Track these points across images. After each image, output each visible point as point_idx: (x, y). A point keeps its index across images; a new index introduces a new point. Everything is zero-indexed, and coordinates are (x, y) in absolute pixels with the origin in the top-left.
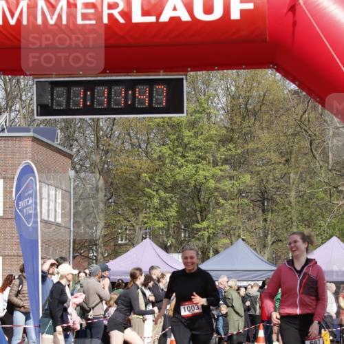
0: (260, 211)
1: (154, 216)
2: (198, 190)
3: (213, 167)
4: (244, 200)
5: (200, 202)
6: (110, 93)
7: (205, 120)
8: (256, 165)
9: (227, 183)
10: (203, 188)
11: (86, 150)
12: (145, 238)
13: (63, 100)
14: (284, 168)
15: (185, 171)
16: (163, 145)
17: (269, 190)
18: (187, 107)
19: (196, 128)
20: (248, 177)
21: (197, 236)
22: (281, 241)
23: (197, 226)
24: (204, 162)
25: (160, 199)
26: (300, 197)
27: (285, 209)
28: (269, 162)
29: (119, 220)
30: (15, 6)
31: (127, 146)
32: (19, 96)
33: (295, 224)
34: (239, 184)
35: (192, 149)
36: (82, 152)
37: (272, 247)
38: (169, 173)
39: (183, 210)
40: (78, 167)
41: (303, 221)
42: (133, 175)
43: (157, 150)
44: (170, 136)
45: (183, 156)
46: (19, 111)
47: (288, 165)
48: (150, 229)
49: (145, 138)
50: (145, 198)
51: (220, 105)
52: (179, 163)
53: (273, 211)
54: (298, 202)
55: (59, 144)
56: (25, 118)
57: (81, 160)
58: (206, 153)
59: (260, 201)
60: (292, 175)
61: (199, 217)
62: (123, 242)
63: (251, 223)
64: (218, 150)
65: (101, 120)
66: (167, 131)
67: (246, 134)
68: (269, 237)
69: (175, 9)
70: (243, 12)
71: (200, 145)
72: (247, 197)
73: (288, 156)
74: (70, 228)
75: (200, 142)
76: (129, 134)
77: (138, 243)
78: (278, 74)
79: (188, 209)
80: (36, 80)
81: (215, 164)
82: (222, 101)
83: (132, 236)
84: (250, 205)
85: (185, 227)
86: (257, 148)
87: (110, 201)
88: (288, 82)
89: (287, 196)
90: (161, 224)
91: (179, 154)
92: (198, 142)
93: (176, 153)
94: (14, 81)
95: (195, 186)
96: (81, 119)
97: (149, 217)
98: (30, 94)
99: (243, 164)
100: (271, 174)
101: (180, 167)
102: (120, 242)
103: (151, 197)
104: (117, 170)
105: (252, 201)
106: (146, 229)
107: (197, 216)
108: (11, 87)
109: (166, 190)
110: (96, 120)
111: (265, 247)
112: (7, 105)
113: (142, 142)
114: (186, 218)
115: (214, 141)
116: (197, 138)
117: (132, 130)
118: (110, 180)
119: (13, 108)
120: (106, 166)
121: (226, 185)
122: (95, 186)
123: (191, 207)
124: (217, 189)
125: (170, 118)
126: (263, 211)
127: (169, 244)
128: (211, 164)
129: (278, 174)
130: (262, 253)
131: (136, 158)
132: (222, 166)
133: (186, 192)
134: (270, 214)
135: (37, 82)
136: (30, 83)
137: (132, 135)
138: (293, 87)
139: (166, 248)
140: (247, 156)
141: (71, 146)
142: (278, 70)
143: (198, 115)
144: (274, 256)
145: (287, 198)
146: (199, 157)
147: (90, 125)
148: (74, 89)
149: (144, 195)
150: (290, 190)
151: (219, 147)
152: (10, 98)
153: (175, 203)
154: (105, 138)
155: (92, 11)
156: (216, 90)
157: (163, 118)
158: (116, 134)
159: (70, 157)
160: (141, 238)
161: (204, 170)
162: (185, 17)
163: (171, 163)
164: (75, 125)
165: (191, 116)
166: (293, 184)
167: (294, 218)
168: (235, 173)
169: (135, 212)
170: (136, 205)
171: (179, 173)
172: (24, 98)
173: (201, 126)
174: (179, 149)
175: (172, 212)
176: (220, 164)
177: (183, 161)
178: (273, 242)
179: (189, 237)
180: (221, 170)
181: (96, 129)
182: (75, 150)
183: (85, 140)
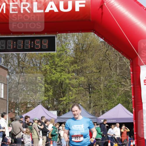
0: (88, 93)
2: (61, 84)
4: (81, 88)
5: (62, 89)
6: (24, 43)
7: (65, 54)
8: (86, 73)
9: (74, 81)
10: (63, 83)
11: (14, 67)
12: (39, 104)
13: (4, 45)
15: (56, 76)
16: (47, 65)
17: (92, 84)
18: (57, 49)
19: (61, 57)
20: (83, 78)
21: (61, 103)
22: (97, 105)
23: (61, 99)
24: (64, 72)
25: (45, 88)
26: (105, 87)
27: (98, 92)
28: (92, 72)
31: (32, 65)
33: (103, 98)
34: (79, 81)
35: (59, 66)
36: (12, 67)
37: (93, 108)
38: (49, 77)
39: (55, 93)
40: (10, 74)
41: (106, 97)
43: (44, 67)
44: (49, 61)
45: (55, 70)
47: (100, 73)
48: (41, 100)
49: (39, 62)
51: (71, 48)
52: (53, 72)
54: (104, 89)
55: (2, 64)
57: (12, 71)
58: (65, 68)
59: (88, 88)
60: (102, 78)
62: (30, 106)
63: (84, 98)
65: (20, 54)
66: (48, 59)
67: (82, 60)
68: (92, 104)
69: (51, 7)
70: (80, 8)
71: (62, 65)
73: (100, 70)
74: (7, 100)
76: (32, 60)
77: (36, 106)
78: (95, 35)
79: (57, 92)
81: (69, 73)
82: (72, 46)
83: (33, 104)
85: (56, 100)
86: (87, 66)
88: (100, 38)
89: (99, 86)
90: (46, 98)
91: (53, 68)
95: (60, 82)
96: (12, 54)
99: (81, 73)
100: (93, 77)
101: (54, 74)
102: (28, 106)
105: (85, 89)
107: (61, 95)
109: (48, 84)
110: (18, 54)
111: (90, 108)
113: (38, 64)
114: (57, 96)
115: (68, 63)
116: (61, 62)
117: (34, 58)
124: (70, 83)
125: (49, 53)
127: (49, 107)
128: (67, 73)
129: (96, 77)
130: (89, 111)
131: (35, 70)
133: (56, 85)
134: (92, 94)
138: (102, 40)
139: (48, 109)
140: (82, 69)
141: (8, 65)
142: (95, 33)
143: (62, 52)
144: (94, 112)
146: (62, 70)
147: (16, 56)
148: (8, 41)
150: (101, 84)
151: (71, 66)
153: (52, 90)
154: (22, 62)
156: (70, 41)
157: (46, 53)
158: (27, 60)
159: (7, 70)
160: (37, 104)
161: (64, 75)
162: (56, 10)
163: (50, 73)
164: (9, 56)
165: (59, 52)
166: (102, 81)
167: (103, 96)
168: (78, 77)
171: (53, 77)
173: (63, 57)
174: (53, 66)
175: (51, 93)
176: (71, 73)
178: (94, 106)
179: (58, 104)
180: (71, 75)
181: (18, 58)
182: (9, 67)
183: (14, 62)
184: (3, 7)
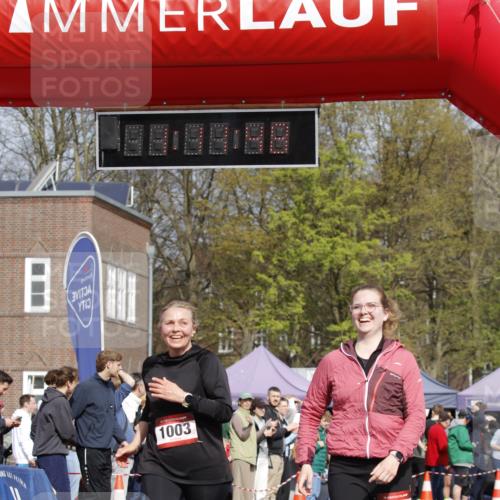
0: (427, 307)
1: (270, 313)
2: (335, 275)
3: (358, 241)
4: (403, 290)
5: (338, 293)
6: (206, 133)
7: (346, 173)
8: (420, 239)
9: (377, 266)
10: (342, 273)
11: (172, 216)
12: (257, 346)
13: (138, 143)
14: (463, 245)
15: (315, 248)
16: (285, 210)
17: (439, 276)
18: (320, 154)
19: (333, 185)
20: (408, 256)
21: (333, 343)
22: (456, 350)
23: (333, 328)
24: (344, 235)
25: (280, 288)
26: (485, 286)
27: (462, 304)
28: (439, 235)
29: (220, 320)
30: (68, 5)
31: (233, 211)
32: (74, 138)
33: (477, 326)
34: (395, 266)
35: (326, 216)
36: (165, 218)
37: (444, 359)
38: (292, 251)
39: (314, 305)
40: (160, 241)
41: (488, 322)
42: (241, 254)
43: (276, 216)
44: (294, 197)
45: (314, 226)
46: (74, 159)
47: (468, 239)
48: (265, 331)
49: (258, 199)
50: (258, 288)
51: (368, 152)
52: (308, 236)
53: (445, 306)
54: (482, 294)
55: (132, 208)
56: (82, 169)
57: (164, 231)
58: (347, 221)
59: (426, 292)
60: (473, 255)
61: (337, 316)
62: (226, 351)
63: (412, 324)
64: (365, 218)
65: (194, 173)
66: (290, 189)
67: (406, 194)
68: (439, 345)
69: (302, 10)
70: (401, 15)
71: (338, 210)
72: (406, 286)
73: (468, 227)
74: (147, 331)
75: (339, 206)
76: (235, 194)
77: (247, 353)
78: (453, 107)
79: (320, 304)
80: (98, 114)
81: (360, 237)
82: (371, 145)
83: (238, 343)
84: (411, 298)
85: (316, 329)
86: (423, 215)
87: (207, 290)
88: (467, 118)
89: (465, 285)
90: (280, 325)
91: (308, 223)
92: (336, 205)
93: (303, 221)
94: (67, 115)
95: (331, 270)
96: (164, 171)
97: (264, 315)
98: (89, 135)
99: (402, 237)
100: (443, 253)
101: (309, 242)
102: (221, 351)
103: (265, 286)
104: (217, 246)
105: (415, 292)
106: (259, 332)
107: (333, 315)
108: (62, 125)
109: (288, 275)
110: (186, 173)
111: (433, 359)
112: (57, 150)
113: (253, 206)
114: (319, 317)
115: (359, 204)
116: (334, 199)
117: (240, 187)
118: (206, 261)
119: (65, 155)
120: (201, 240)
121: (377, 268)
122: (185, 268)
123: (324, 300)
124: (363, 274)
125: (294, 170)
126: (431, 307)
127: (292, 355)
128: (355, 238)
129: (452, 254)
130: (429, 368)
131: (245, 228)
132: (370, 240)
133: (317, 279)
134: (440, 311)
135: (100, 116)
136: (91, 117)
137: (239, 194)
138: (475, 125)
139: (288, 361)
140: (407, 226)
141: (150, 210)
142: (453, 101)
143: (336, 166)
144: (446, 373)
145: (465, 287)
146: (338, 227)
147: (178, 180)
148: (154, 128)
149: (257, 282)
150: (470, 277)
151: (367, 213)
152: (61, 140)
153: (301, 295)
154: (200, 199)
155: (181, 13)
156: (362, 130)
157: (283, 169)
158: (216, 193)
159: (148, 226)
160: (251, 345)
161: (344, 246)
162: (318, 22)
163: (296, 237)
164: (156, 179)
165: (326, 166)
166: (474, 267)
167: (476, 318)
168: (390, 251)
169: (244, 307)
170: (245, 297)
171: (307, 251)
172: (81, 140)
173: (341, 182)
174: (307, 215)
175: (298, 308)
176: (367, 237)
177: (313, 232)
178: (445, 353)
179: (322, 344)
180: (370, 247)
181: (187, 186)
182: (155, 216)
183: (171, 201)
184: (137, 10)
